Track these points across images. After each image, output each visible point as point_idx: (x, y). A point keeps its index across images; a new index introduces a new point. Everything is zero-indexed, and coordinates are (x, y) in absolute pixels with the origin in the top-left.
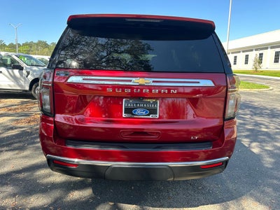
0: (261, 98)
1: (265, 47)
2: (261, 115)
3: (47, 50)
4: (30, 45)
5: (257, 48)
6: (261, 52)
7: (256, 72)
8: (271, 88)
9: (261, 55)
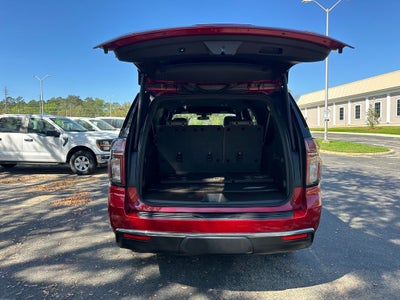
0: (377, 165)
1: (382, 94)
2: (370, 185)
3: (80, 107)
4: (58, 102)
5: (371, 96)
6: (377, 101)
7: (372, 128)
8: (392, 151)
9: (378, 105)
